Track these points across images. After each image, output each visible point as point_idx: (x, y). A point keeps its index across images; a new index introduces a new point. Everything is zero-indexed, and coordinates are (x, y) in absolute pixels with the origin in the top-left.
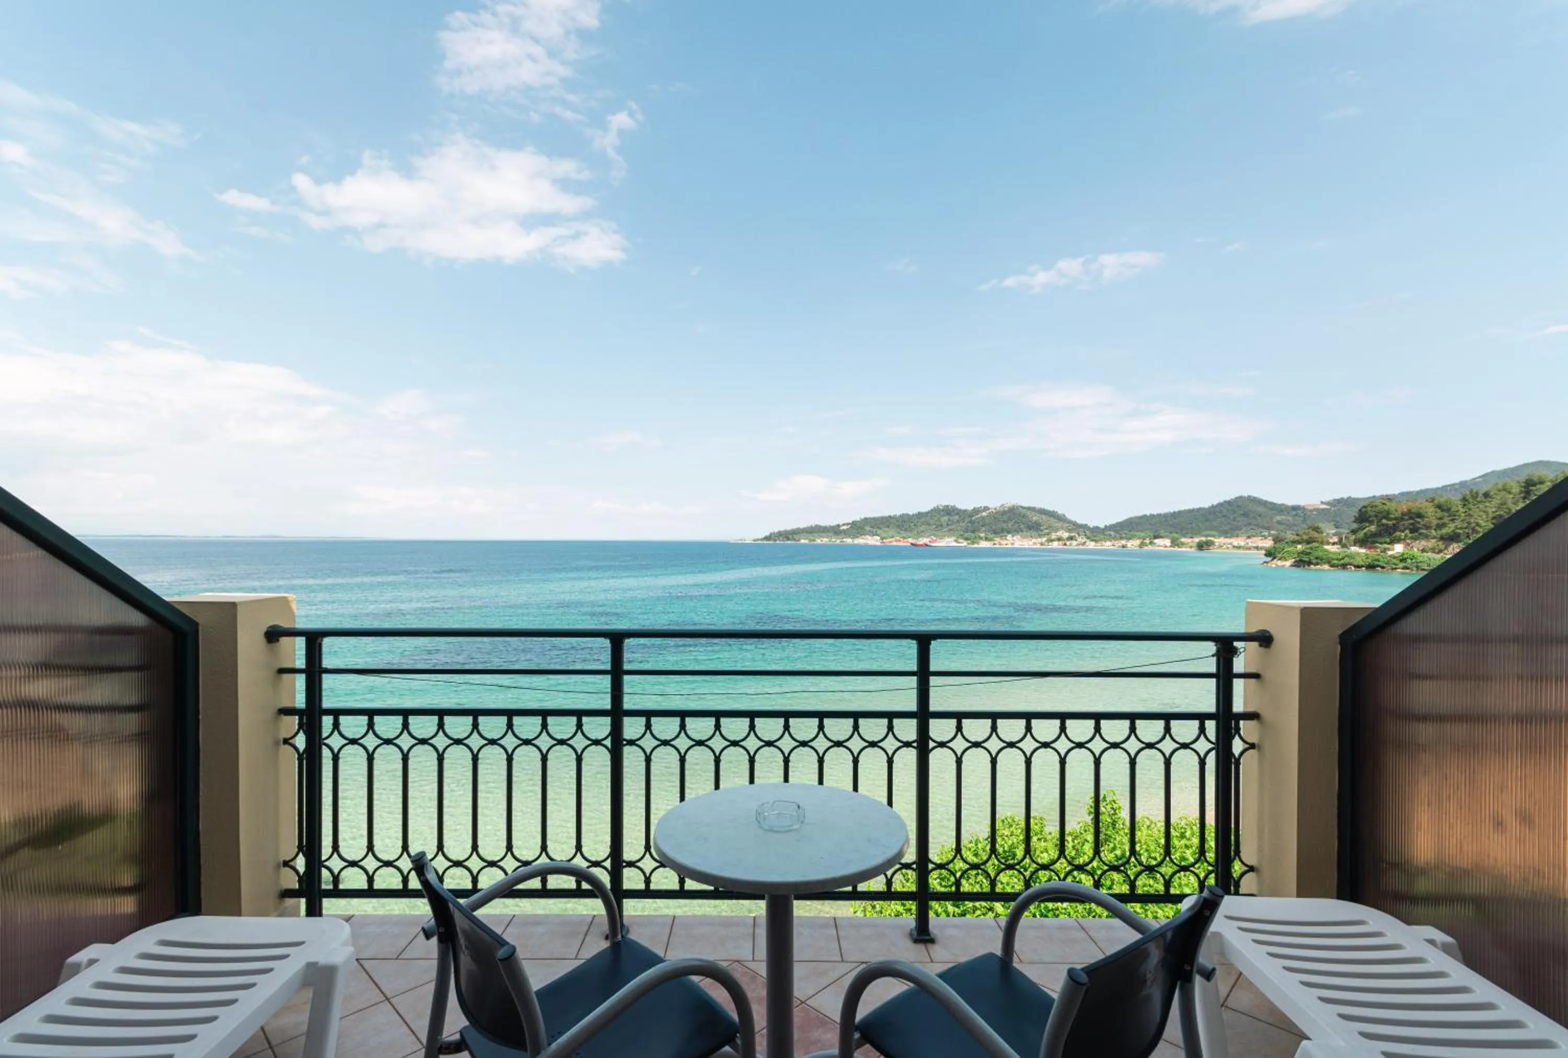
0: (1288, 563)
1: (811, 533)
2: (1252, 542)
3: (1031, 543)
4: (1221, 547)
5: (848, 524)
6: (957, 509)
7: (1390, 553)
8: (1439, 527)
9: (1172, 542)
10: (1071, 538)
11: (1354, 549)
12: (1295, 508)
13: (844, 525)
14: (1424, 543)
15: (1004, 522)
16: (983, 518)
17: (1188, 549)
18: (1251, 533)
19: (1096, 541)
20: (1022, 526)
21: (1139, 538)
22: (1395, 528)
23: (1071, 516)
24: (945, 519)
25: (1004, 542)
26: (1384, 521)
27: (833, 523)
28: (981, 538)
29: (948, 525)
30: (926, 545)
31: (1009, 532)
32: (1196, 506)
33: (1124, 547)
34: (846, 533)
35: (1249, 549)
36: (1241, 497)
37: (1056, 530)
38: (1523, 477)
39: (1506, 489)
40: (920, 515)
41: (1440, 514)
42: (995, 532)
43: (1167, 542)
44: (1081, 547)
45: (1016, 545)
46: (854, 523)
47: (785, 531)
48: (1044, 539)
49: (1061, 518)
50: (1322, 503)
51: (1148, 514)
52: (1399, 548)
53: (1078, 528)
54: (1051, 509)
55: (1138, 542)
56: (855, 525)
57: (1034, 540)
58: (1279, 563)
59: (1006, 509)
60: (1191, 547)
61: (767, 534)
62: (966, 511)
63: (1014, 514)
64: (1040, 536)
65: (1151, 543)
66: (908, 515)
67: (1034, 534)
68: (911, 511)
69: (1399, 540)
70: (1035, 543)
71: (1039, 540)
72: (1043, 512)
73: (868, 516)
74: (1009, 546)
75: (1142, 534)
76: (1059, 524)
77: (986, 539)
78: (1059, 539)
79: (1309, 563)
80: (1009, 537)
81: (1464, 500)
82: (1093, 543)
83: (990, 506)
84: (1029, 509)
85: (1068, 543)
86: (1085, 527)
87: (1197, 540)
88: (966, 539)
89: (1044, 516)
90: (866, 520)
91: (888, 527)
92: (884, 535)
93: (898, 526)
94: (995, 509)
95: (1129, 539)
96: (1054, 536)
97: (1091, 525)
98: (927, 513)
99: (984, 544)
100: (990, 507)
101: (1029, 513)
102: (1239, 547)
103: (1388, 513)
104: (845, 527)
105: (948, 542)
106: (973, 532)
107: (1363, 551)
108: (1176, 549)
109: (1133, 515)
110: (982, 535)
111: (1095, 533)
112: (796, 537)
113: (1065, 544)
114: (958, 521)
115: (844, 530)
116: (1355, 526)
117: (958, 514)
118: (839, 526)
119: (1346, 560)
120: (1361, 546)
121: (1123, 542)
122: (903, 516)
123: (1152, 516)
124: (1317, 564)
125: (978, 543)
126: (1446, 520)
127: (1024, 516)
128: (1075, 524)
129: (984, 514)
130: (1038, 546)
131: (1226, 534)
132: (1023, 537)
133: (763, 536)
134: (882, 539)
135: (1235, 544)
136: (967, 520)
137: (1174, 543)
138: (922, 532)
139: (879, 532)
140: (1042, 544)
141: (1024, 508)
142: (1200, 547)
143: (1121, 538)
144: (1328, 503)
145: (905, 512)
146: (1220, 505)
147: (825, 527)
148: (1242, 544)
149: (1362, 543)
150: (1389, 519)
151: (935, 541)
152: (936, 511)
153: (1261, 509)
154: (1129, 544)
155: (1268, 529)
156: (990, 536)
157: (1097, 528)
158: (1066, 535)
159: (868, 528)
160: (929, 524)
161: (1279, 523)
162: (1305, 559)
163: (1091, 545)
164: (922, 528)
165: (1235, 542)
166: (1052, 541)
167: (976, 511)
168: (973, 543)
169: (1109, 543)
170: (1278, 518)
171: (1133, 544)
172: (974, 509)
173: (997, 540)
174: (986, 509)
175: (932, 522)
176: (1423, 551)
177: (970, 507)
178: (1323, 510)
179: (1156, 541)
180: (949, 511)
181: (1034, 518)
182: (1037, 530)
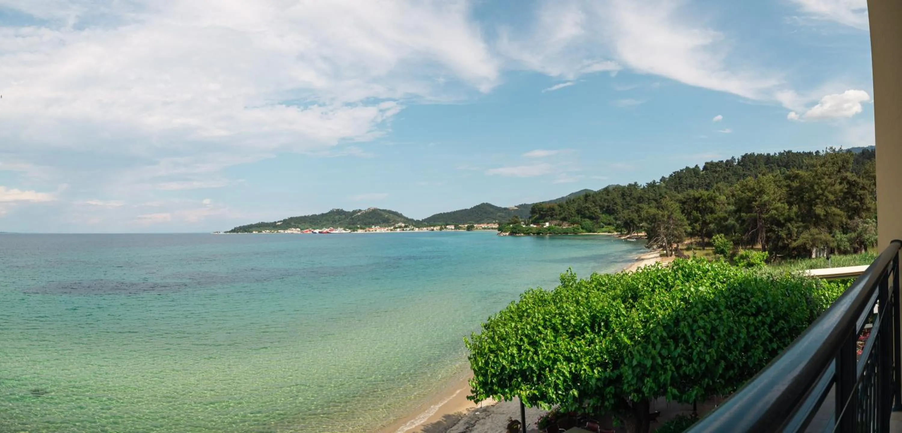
0: (507, 234)
1: (259, 227)
2: (490, 226)
3: (386, 230)
4: (477, 228)
5: (281, 221)
6: (344, 211)
7: (545, 227)
8: (561, 214)
9: (455, 227)
10: (406, 227)
11: (532, 225)
12: (505, 209)
13: (279, 222)
14: (555, 222)
15: (370, 218)
16: (358, 216)
17: (463, 230)
18: (489, 221)
19: (419, 228)
20: (380, 221)
21: (439, 225)
22: (545, 215)
23: (405, 215)
24: (337, 217)
25: (371, 230)
26: (542, 213)
27: (272, 221)
28: (358, 228)
29: (339, 221)
30: (328, 233)
31: (373, 224)
32: (464, 208)
33: (433, 230)
34: (280, 228)
35: (489, 229)
36: (484, 203)
37: (398, 223)
38: (584, 193)
39: (579, 198)
40: (323, 215)
41: (560, 209)
42: (365, 224)
43: (453, 227)
44: (411, 231)
45: (378, 231)
46: (285, 221)
47: (244, 226)
48: (392, 228)
49: (400, 216)
50: (515, 206)
51: (442, 213)
52: (547, 224)
53: (409, 222)
54: (394, 211)
55: (438, 228)
57: (387, 228)
58: (504, 234)
59: (371, 211)
60: (464, 229)
62: (349, 212)
63: (375, 214)
64: (390, 226)
65: (445, 228)
66: (315, 215)
67: (387, 225)
68: (318, 213)
69: (547, 221)
70: (387, 230)
71: (389, 228)
72: (390, 212)
73: (293, 216)
74: (374, 232)
75: (440, 224)
76: (399, 219)
77: (361, 228)
78: (400, 227)
79: (516, 233)
80: (373, 227)
81: (567, 203)
82: (417, 229)
83: (362, 209)
84: (384, 211)
85: (405, 229)
86: (412, 220)
87: (466, 226)
88: (350, 229)
89: (391, 215)
90: (291, 219)
91: (305, 223)
92: (303, 227)
93: (310, 222)
94: (365, 211)
95: (434, 226)
96: (397, 226)
97: (415, 219)
98: (327, 214)
99: (360, 231)
101: (383, 213)
102: (485, 228)
103: (543, 208)
104: (279, 223)
105: (340, 230)
106: (353, 224)
107: (535, 226)
108: (458, 230)
109: (435, 213)
110: (359, 226)
111: (418, 224)
112: (250, 230)
113: (403, 230)
114: (345, 219)
115: (278, 225)
116: (531, 215)
117: (344, 214)
118: (275, 222)
119: (530, 231)
120: (534, 225)
121: (432, 228)
122: (313, 216)
123: (444, 214)
124: (518, 233)
125: (357, 231)
126: (562, 211)
127: (381, 215)
128: (407, 219)
129: (359, 214)
130: (389, 231)
131: (479, 222)
132: (381, 227)
133: (230, 230)
134: (301, 230)
135: (483, 227)
136: (350, 218)
137: (457, 227)
138: (325, 225)
139: (300, 226)
140: (391, 230)
141: (380, 210)
142: (469, 229)
143: (431, 226)
144: (517, 207)
145: (314, 214)
146: (475, 207)
147: (267, 224)
148: (486, 227)
149: (534, 223)
150: (543, 211)
151: (332, 230)
152: (332, 213)
153: (492, 210)
154: (435, 229)
155: (495, 219)
156: (363, 226)
157: (418, 221)
158: (403, 225)
159: (293, 224)
160: (328, 221)
161: (499, 216)
162: (514, 231)
163: (417, 230)
164: (325, 223)
165: (483, 226)
166: (397, 228)
167: (355, 212)
168: (354, 231)
169: (425, 229)
170: (499, 214)
171: (436, 229)
172: (353, 211)
173: (367, 229)
174: (360, 211)
175: (330, 219)
176: (555, 225)
177: (351, 210)
178: (516, 210)
179: (447, 227)
180: (340, 212)
181: (386, 216)
182: (388, 222)
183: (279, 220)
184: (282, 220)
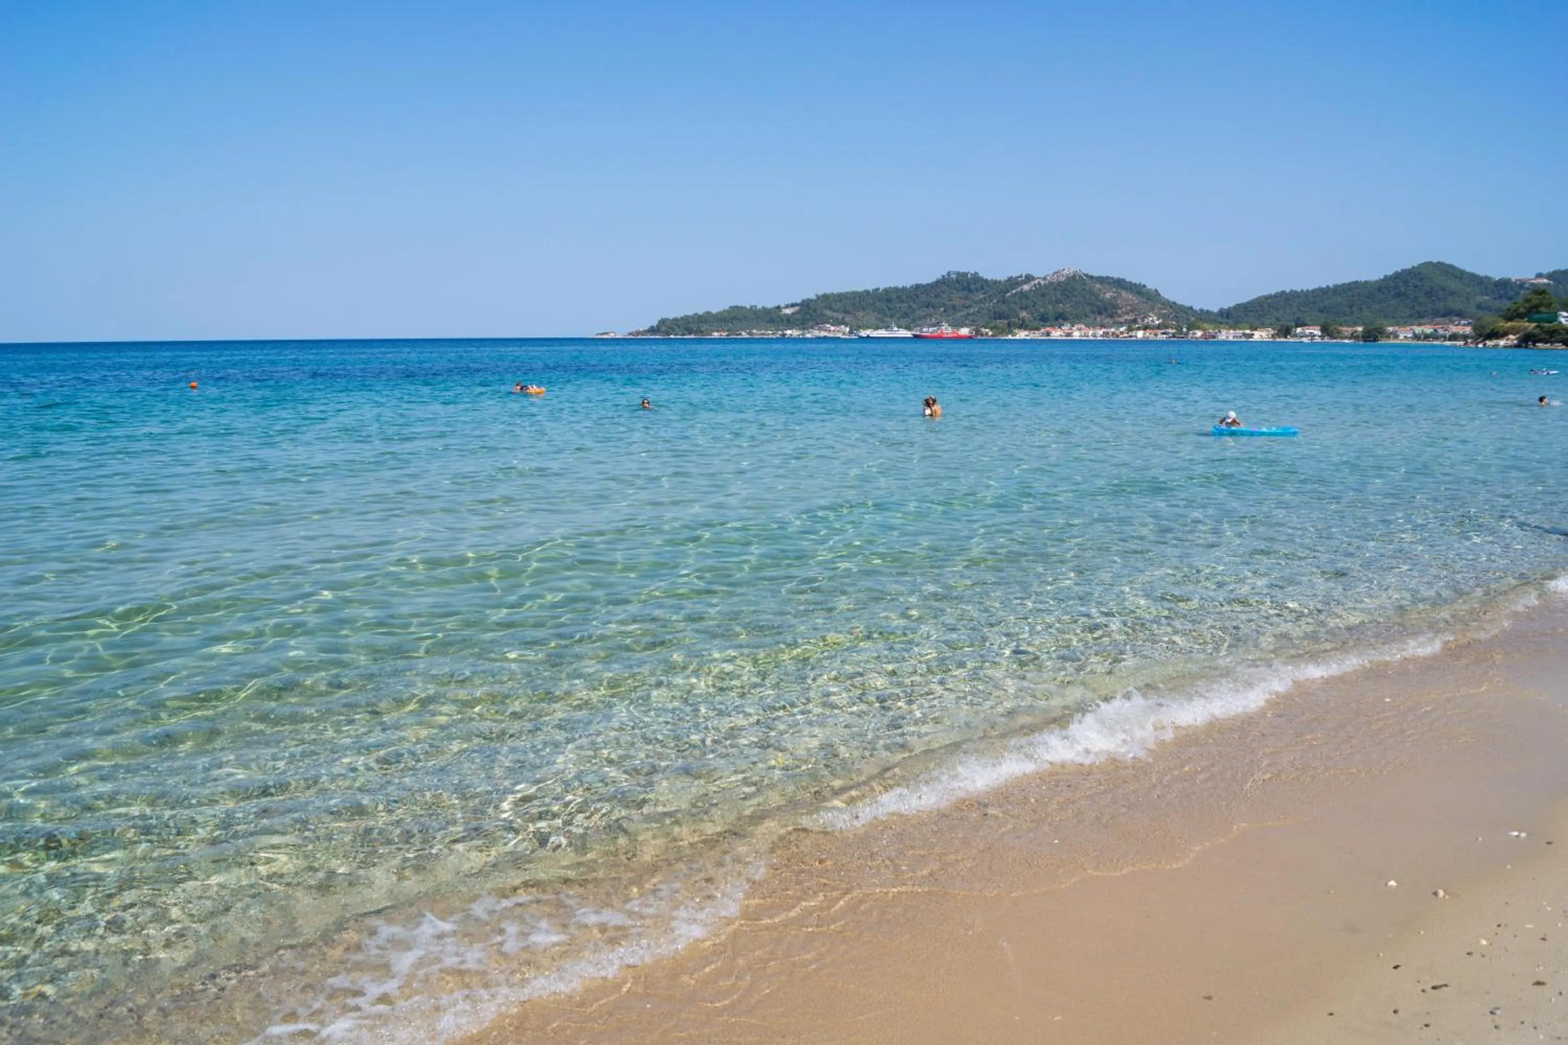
2: (1444, 328)
4: (1399, 335)
5: (793, 305)
6: (981, 279)
9: (1324, 330)
10: (1163, 327)
12: (1503, 283)
13: (787, 307)
15: (1059, 301)
16: (1024, 294)
17: (1348, 341)
18: (1440, 315)
19: (1207, 330)
20: (1086, 308)
21: (1272, 326)
24: (959, 294)
27: (769, 303)
28: (1018, 326)
29: (964, 306)
31: (1064, 317)
32: (1358, 279)
33: (1250, 337)
34: (790, 322)
35: (1442, 337)
36: (1426, 264)
37: (1141, 313)
40: (918, 289)
42: (1042, 316)
43: (1316, 331)
45: (1076, 335)
46: (806, 305)
48: (1122, 329)
49: (1151, 296)
51: (1285, 289)
53: (1177, 314)
54: (1135, 280)
55: (1270, 331)
56: (808, 306)
57: (1104, 330)
59: (1062, 279)
60: (1352, 337)
61: (655, 323)
62: (995, 282)
63: (1075, 288)
64: (1116, 323)
65: (1292, 332)
67: (1105, 319)
72: (1120, 284)
73: (829, 292)
74: (1065, 338)
75: (1277, 321)
76: (1148, 305)
77: (1028, 328)
80: (1065, 324)
84: (1102, 280)
86: (1185, 307)
87: (1360, 327)
89: (1122, 292)
90: (826, 299)
91: (863, 310)
92: (855, 322)
94: (1045, 279)
95: (1257, 327)
97: (1197, 307)
98: (931, 286)
99: (1022, 335)
100: (1036, 275)
101: (1098, 286)
104: (788, 311)
106: (1008, 317)
108: (1332, 340)
109: (1262, 293)
110: (1021, 320)
111: (1207, 319)
112: (704, 327)
113: (1156, 334)
114: (981, 299)
115: (786, 315)
117: (981, 288)
118: (778, 308)
121: (1249, 331)
123: (1293, 294)
125: (1013, 334)
127: (1091, 290)
128: (1174, 305)
129: (1026, 287)
130: (1112, 339)
131: (1402, 318)
132: (1088, 325)
133: (647, 328)
135: (1417, 330)
136: (996, 297)
137: (1326, 331)
138: (920, 318)
139: (849, 317)
140: (1118, 335)
141: (1092, 277)
142: (1371, 336)
148: (1428, 331)
152: (943, 283)
154: (1258, 334)
156: (1034, 322)
157: (1208, 311)
158: (1157, 321)
159: (828, 312)
165: (1418, 328)
167: (1013, 282)
170: (1477, 294)
171: (1265, 335)
172: (1010, 279)
174: (1029, 278)
175: (937, 301)
177: (1002, 277)
179: (1299, 329)
180: (968, 282)
181: (1108, 295)
182: (1111, 316)
183: (790, 302)
184: (799, 301)
